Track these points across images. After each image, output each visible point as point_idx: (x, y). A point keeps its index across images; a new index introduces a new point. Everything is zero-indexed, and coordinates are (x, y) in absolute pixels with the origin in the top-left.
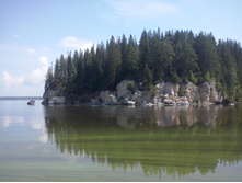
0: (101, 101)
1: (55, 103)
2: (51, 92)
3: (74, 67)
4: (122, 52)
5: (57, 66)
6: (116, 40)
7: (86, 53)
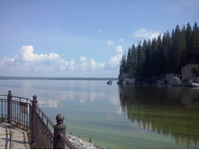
0: (166, 82)
1: (128, 84)
2: (125, 75)
3: (143, 54)
4: (187, 38)
5: (129, 54)
6: (181, 28)
7: (154, 41)
